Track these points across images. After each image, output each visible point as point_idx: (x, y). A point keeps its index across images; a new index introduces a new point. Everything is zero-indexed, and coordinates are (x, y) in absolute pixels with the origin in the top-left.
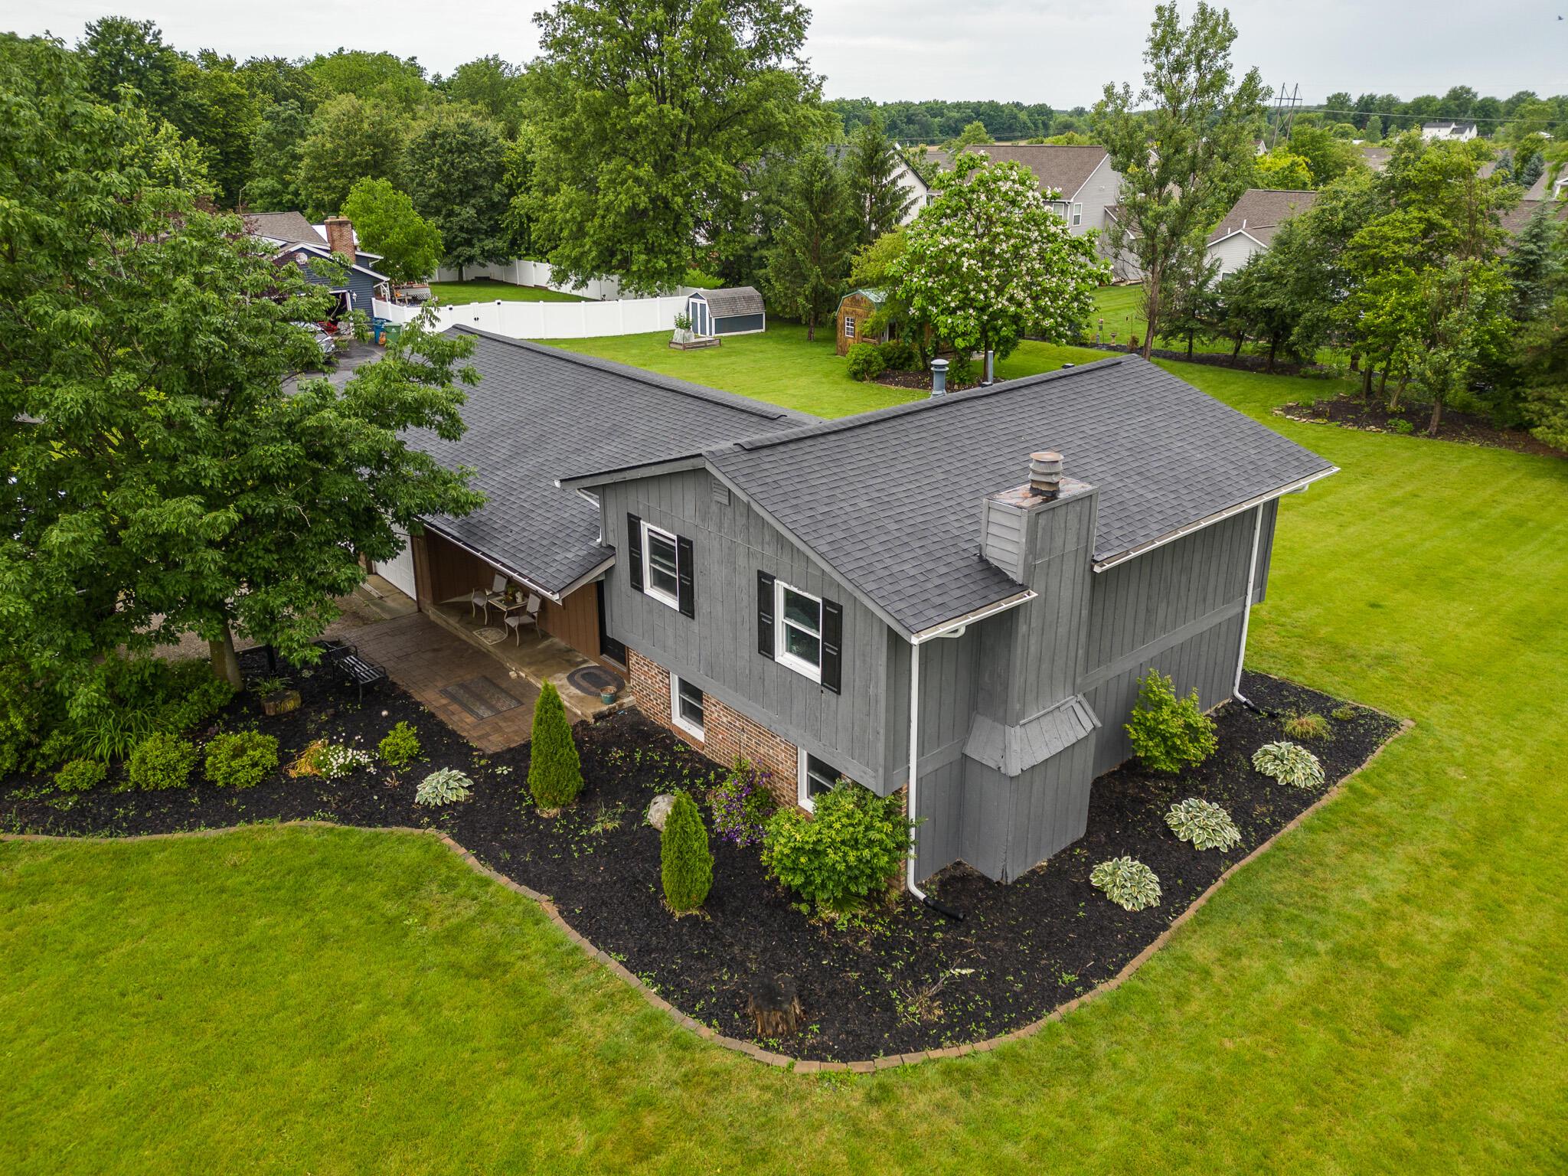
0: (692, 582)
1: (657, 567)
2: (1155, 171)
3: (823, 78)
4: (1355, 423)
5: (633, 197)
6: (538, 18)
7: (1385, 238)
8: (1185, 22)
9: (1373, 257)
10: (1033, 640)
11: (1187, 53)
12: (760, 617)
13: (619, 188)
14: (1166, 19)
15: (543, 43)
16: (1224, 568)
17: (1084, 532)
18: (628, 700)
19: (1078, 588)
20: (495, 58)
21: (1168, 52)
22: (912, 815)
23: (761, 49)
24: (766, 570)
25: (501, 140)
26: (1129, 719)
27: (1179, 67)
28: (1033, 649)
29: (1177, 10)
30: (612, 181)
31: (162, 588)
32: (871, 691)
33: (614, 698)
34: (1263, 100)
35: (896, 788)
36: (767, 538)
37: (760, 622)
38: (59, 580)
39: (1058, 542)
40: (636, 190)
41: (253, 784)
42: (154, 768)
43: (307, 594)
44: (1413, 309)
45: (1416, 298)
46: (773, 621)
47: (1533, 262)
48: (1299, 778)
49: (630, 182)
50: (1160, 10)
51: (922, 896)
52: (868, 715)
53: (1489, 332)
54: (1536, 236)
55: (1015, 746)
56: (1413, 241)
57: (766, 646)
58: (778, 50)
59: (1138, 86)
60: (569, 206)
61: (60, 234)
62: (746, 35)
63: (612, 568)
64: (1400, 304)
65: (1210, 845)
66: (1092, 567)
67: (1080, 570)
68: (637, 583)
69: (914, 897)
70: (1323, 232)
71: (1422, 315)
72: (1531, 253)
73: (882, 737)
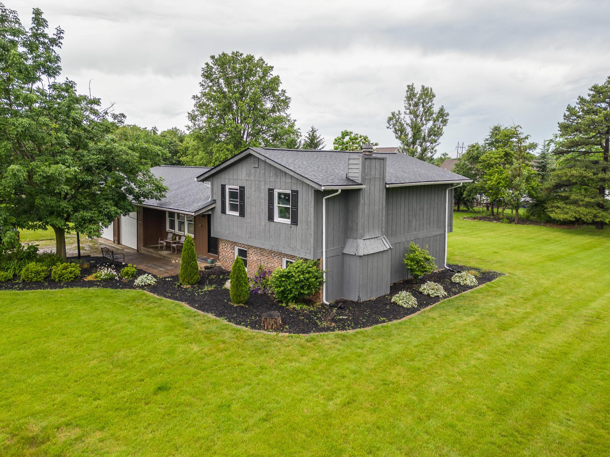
0: (244, 203)
1: (231, 202)
2: (411, 140)
3: (295, 121)
4: (488, 221)
5: (225, 155)
6: (194, 97)
7: (491, 158)
8: (418, 90)
9: (488, 164)
10: (366, 207)
11: (419, 100)
12: (269, 206)
13: (220, 152)
14: (411, 89)
15: (195, 105)
16: (436, 213)
17: (382, 172)
18: (218, 264)
19: (381, 193)
20: (175, 128)
21: (412, 100)
22: (324, 269)
23: (273, 110)
24: (271, 188)
25: (177, 142)
26: (404, 257)
27: (416, 105)
28: (366, 211)
29: (414, 86)
30: (218, 150)
31: (45, 202)
32: (309, 219)
33: (213, 262)
34: (446, 117)
35: (318, 258)
36: (272, 175)
37: (269, 208)
38: (9, 187)
39: (373, 172)
40: (227, 153)
41: (70, 280)
42: (32, 272)
43: (98, 216)
44: (504, 179)
45: (504, 175)
46: (273, 206)
47: (544, 166)
48: (468, 282)
49: (225, 150)
50: (408, 86)
51: (328, 304)
52: (308, 229)
53: (531, 187)
54: (543, 157)
55: (361, 245)
56: (501, 158)
57: (271, 218)
58: (279, 110)
59: (403, 110)
60: (201, 159)
61: (29, 69)
62: (268, 105)
63: (214, 208)
64: (499, 178)
65: (435, 295)
66: (386, 186)
67: (381, 186)
68: (223, 211)
69: (326, 305)
70: (470, 158)
71: (507, 181)
72: (542, 162)
73: (313, 236)
